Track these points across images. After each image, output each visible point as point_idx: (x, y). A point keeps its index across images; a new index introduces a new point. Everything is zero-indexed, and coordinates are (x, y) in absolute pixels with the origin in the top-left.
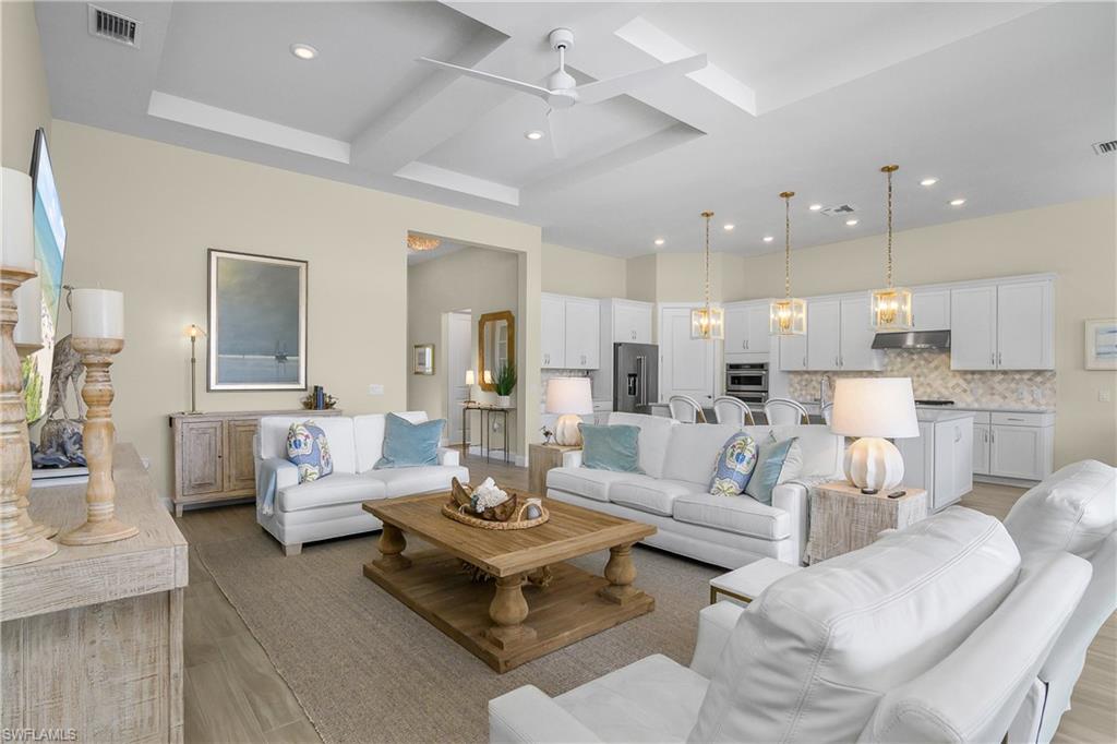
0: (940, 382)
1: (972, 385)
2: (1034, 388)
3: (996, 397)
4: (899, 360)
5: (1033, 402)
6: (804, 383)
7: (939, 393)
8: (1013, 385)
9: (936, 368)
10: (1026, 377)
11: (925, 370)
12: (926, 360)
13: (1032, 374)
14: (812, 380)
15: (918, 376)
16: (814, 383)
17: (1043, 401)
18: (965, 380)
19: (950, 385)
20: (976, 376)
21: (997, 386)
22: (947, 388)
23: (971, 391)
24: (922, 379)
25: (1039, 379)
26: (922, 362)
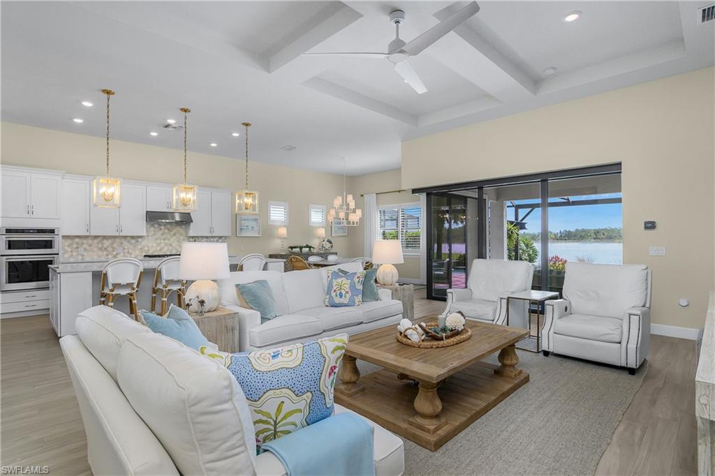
0: (176, 243)
4: (152, 229)
7: (176, 249)
9: (175, 234)
11: (168, 236)
12: (168, 230)
14: (83, 244)
15: (164, 240)
16: (85, 246)
24: (166, 241)
26: (167, 231)
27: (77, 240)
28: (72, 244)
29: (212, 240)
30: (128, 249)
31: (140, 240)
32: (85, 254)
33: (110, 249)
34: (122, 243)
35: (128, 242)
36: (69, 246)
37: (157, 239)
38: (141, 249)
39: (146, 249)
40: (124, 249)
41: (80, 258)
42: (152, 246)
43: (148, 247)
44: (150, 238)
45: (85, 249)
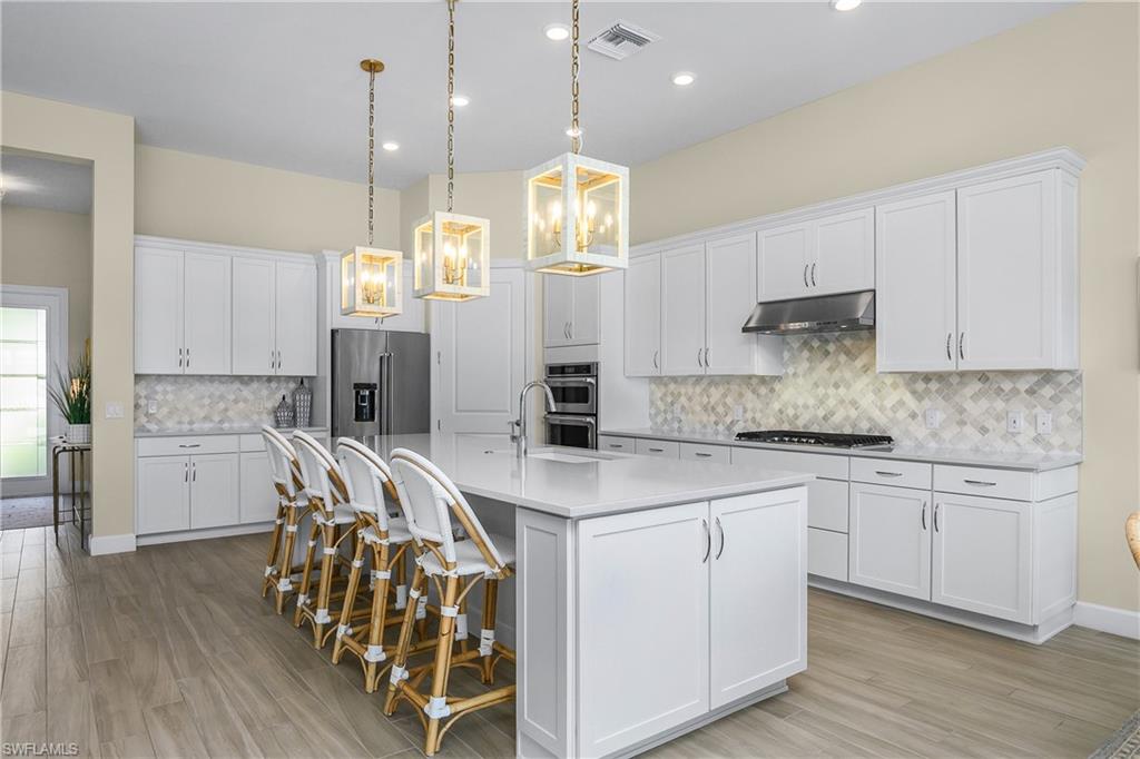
0: (871, 397)
1: (927, 403)
2: (1039, 410)
3: (968, 430)
4: (806, 354)
5: (1036, 440)
6: (669, 399)
7: (870, 419)
8: (999, 405)
10: (1023, 385)
11: (848, 375)
12: (848, 353)
13: (1035, 378)
14: (680, 394)
15: (836, 386)
16: (683, 400)
17: (1056, 440)
18: (914, 392)
19: (889, 403)
20: (934, 386)
21: (969, 405)
22: (882, 409)
23: (924, 416)
24: (842, 391)
25: (1048, 391)
27: (672, 386)
28: (665, 395)
29: (1007, 386)
30: (754, 410)
31: (777, 386)
32: (683, 418)
33: (720, 409)
34: (741, 395)
35: (754, 392)
36: (661, 399)
37: (816, 385)
38: (781, 411)
39: (791, 412)
40: (745, 411)
41: (676, 425)
42: (806, 407)
43: (796, 407)
44: (800, 381)
45: (683, 408)
